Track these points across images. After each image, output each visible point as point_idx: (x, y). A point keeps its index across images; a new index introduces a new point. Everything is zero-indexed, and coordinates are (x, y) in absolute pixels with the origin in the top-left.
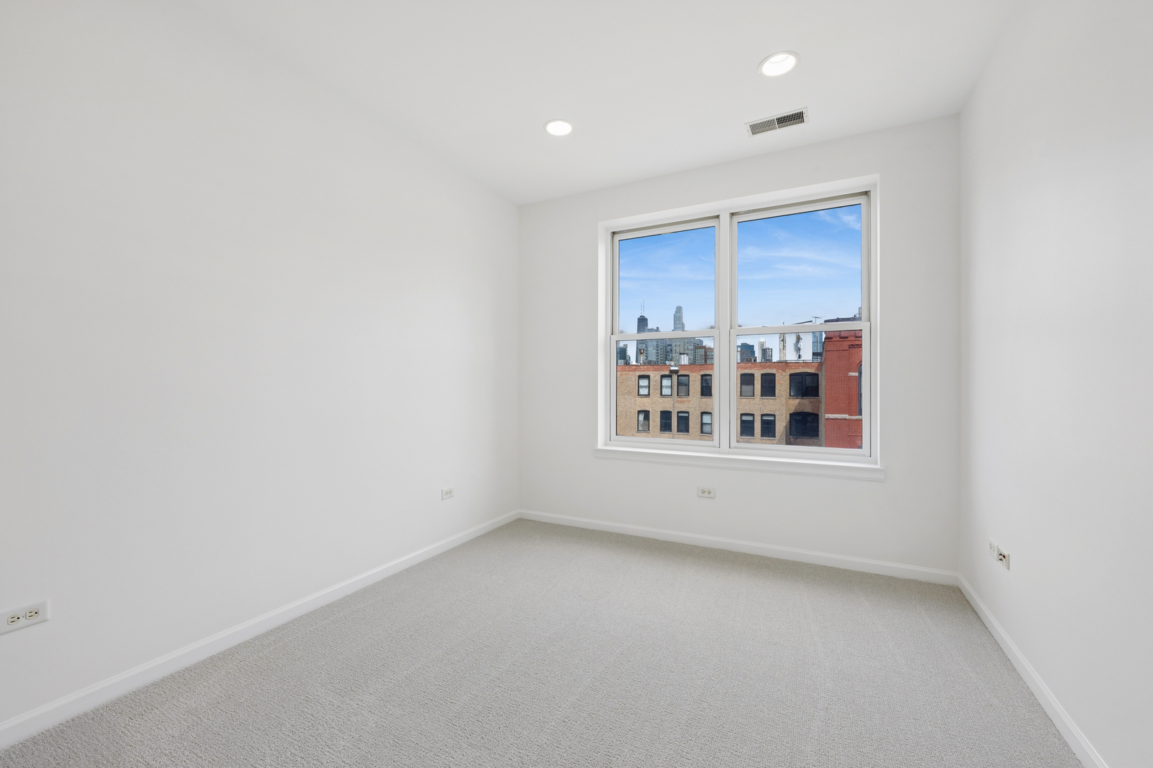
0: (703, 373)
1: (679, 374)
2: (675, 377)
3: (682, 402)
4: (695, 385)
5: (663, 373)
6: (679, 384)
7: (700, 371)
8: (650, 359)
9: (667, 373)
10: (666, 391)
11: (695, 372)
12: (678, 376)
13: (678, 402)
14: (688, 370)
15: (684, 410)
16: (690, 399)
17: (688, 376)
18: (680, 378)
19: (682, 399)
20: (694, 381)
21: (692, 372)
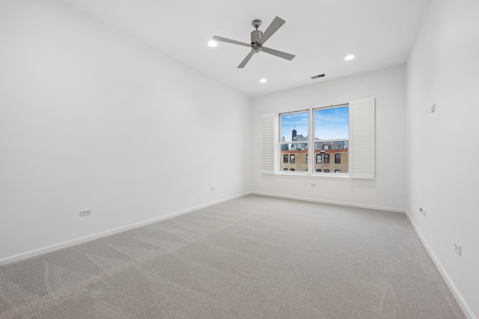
0: (336, 153)
1: (325, 154)
2: (323, 155)
3: (326, 166)
4: (332, 159)
5: (318, 153)
6: (325, 158)
7: (334, 152)
8: (298, 148)
9: (319, 153)
10: (319, 161)
11: (332, 153)
12: (324, 155)
13: (324, 165)
14: (329, 152)
15: (327, 169)
16: (330, 164)
17: (329, 154)
18: (325, 155)
19: (326, 164)
20: (332, 156)
21: (331, 153)
